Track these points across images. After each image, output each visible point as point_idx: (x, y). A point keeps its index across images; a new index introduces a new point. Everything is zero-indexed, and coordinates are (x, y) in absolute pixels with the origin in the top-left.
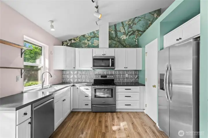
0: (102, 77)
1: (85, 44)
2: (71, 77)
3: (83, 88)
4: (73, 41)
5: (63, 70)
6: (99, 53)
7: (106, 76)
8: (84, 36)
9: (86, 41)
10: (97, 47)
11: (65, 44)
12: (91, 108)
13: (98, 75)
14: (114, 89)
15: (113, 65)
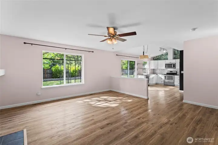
0: (170, 72)
1: (163, 58)
2: (157, 71)
3: (160, 76)
4: (158, 57)
5: (154, 69)
6: (168, 62)
7: (172, 72)
8: (162, 55)
9: (163, 57)
10: (167, 59)
11: (154, 59)
12: (163, 83)
13: (168, 71)
14: (173, 77)
15: (174, 67)
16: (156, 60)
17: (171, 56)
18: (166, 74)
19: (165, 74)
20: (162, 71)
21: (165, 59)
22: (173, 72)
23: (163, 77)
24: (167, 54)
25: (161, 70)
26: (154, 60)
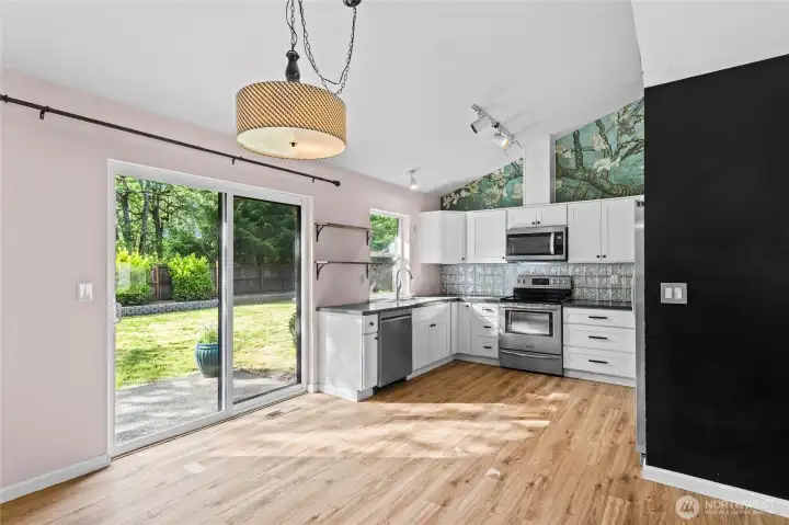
0: (535, 281)
1: (493, 196)
2: (466, 282)
3: (478, 308)
4: (464, 194)
5: (442, 266)
6: (521, 219)
7: (546, 282)
8: (489, 177)
10: (519, 203)
11: (447, 202)
12: (497, 356)
13: (523, 278)
14: (556, 315)
15: (558, 249)
16: (453, 208)
17: (537, 182)
18: (510, 293)
19: (504, 300)
20: (489, 280)
21: (502, 204)
22: (551, 286)
23: (494, 316)
24: (516, 173)
25: (479, 270)
26: (443, 208)
